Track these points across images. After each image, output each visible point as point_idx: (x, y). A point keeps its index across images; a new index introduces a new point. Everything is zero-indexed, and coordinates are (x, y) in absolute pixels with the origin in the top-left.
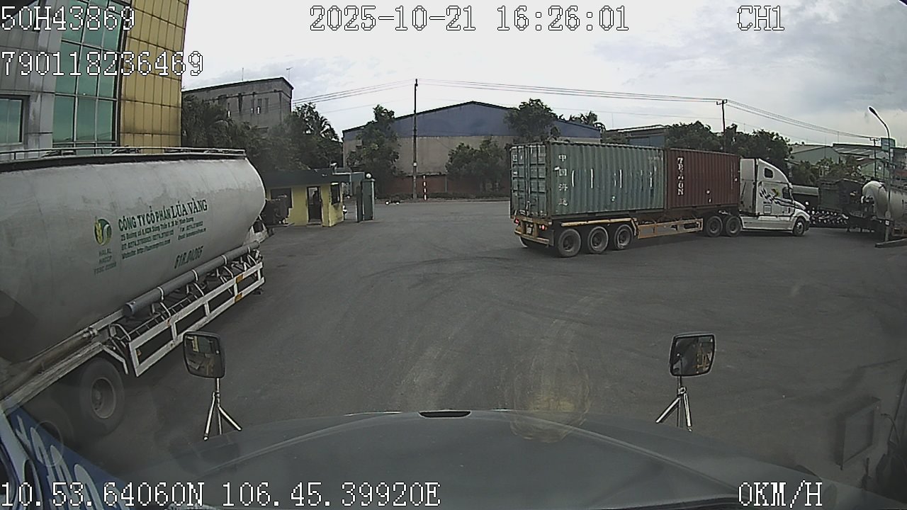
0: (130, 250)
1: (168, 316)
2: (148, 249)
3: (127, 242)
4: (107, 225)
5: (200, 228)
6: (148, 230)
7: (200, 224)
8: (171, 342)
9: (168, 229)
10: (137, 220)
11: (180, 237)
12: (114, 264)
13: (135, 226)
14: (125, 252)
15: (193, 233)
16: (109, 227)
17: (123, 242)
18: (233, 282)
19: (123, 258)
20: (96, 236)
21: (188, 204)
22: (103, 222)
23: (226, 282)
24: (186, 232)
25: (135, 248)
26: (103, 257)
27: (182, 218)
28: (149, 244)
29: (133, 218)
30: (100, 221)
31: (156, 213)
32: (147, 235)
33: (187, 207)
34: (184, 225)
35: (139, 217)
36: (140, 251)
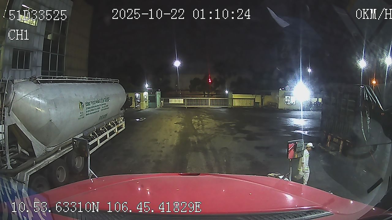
0: (88, 113)
1: (97, 137)
2: (93, 113)
3: (88, 110)
4: (82, 104)
5: (107, 107)
6: (93, 107)
7: (107, 106)
8: (98, 146)
9: (99, 107)
10: (91, 103)
11: (102, 110)
12: (84, 117)
13: (90, 105)
14: (87, 113)
15: (106, 109)
16: (83, 105)
17: (87, 110)
18: (116, 127)
19: (86, 115)
20: (80, 107)
21: (105, 99)
22: (81, 103)
23: (113, 127)
24: (104, 108)
25: (90, 113)
26: (81, 114)
27: (103, 103)
28: (93, 111)
29: (89, 102)
30: (81, 102)
31: (96, 101)
32: (93, 108)
33: (104, 99)
34: (103, 106)
35: (91, 102)
36: (91, 113)
